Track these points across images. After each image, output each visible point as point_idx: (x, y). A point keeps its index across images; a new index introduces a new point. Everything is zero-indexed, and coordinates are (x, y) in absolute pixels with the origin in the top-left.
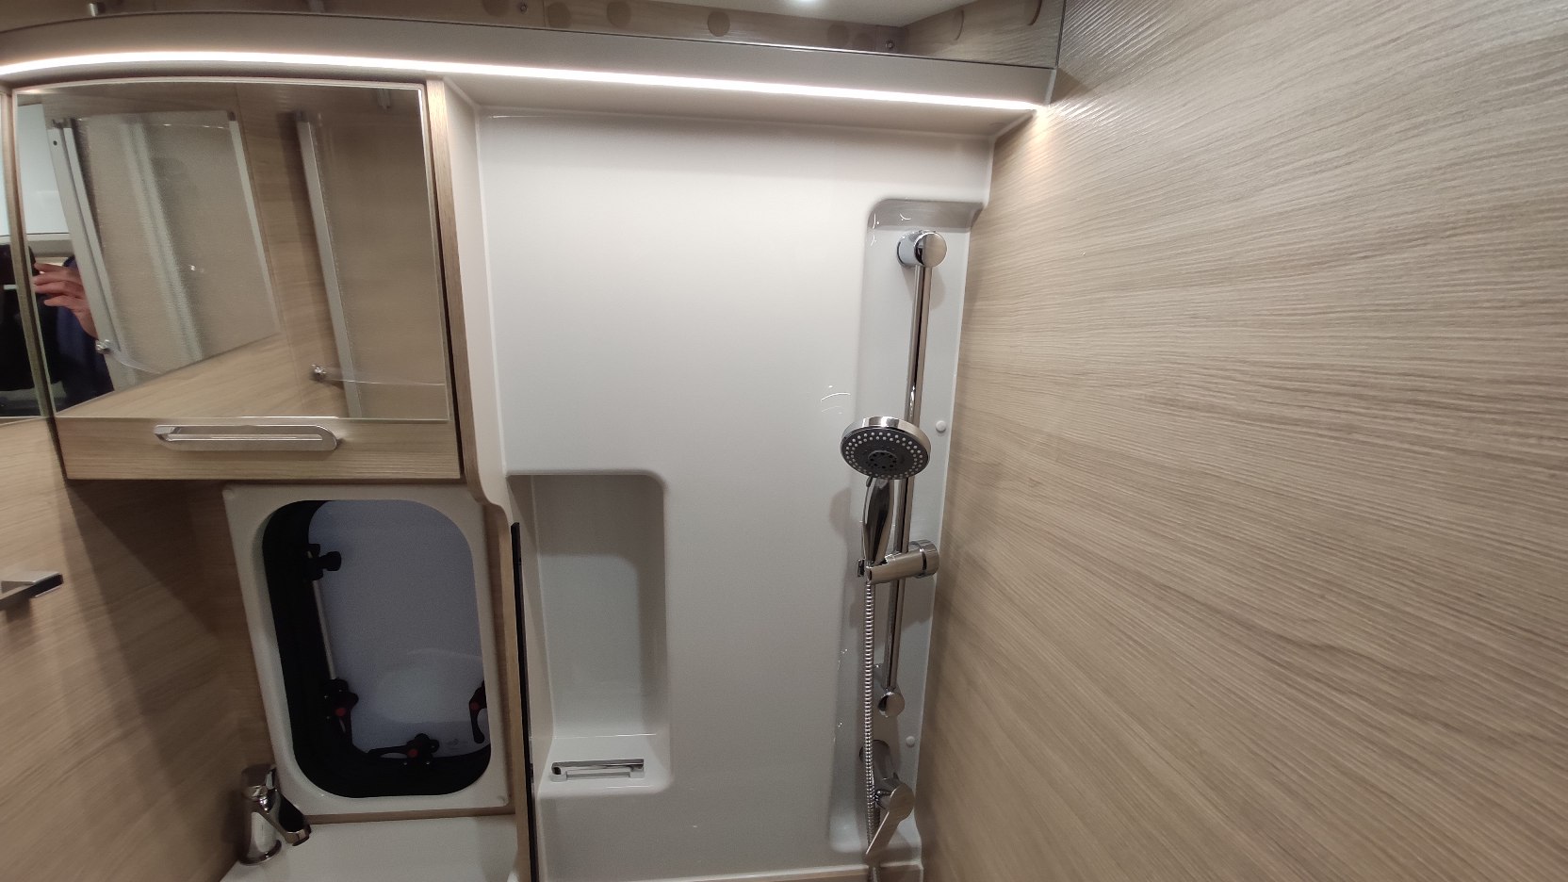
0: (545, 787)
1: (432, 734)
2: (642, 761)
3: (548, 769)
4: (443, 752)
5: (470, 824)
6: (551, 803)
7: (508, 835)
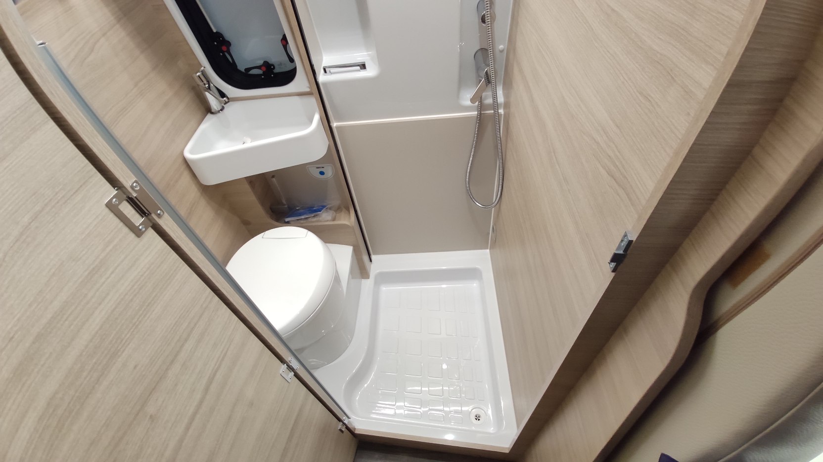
2: (365, 62)
3: (322, 71)
4: (277, 70)
5: (297, 98)
7: (313, 101)
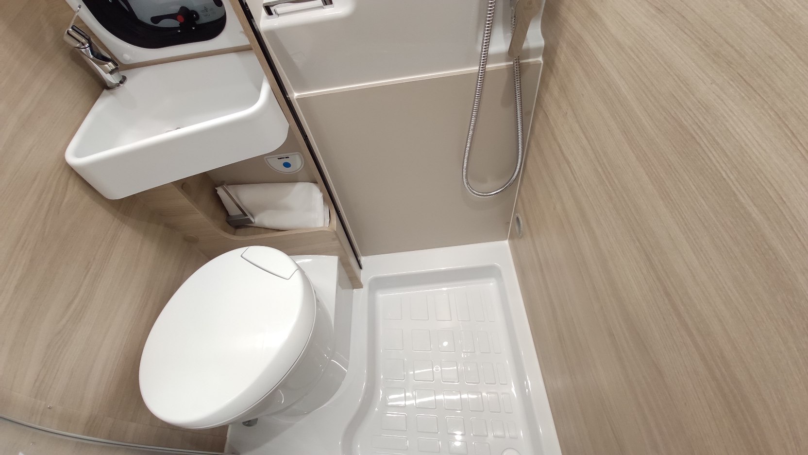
0: (264, 23)
1: (190, 8)
6: (272, 33)
